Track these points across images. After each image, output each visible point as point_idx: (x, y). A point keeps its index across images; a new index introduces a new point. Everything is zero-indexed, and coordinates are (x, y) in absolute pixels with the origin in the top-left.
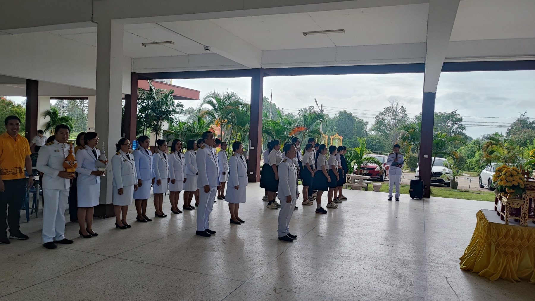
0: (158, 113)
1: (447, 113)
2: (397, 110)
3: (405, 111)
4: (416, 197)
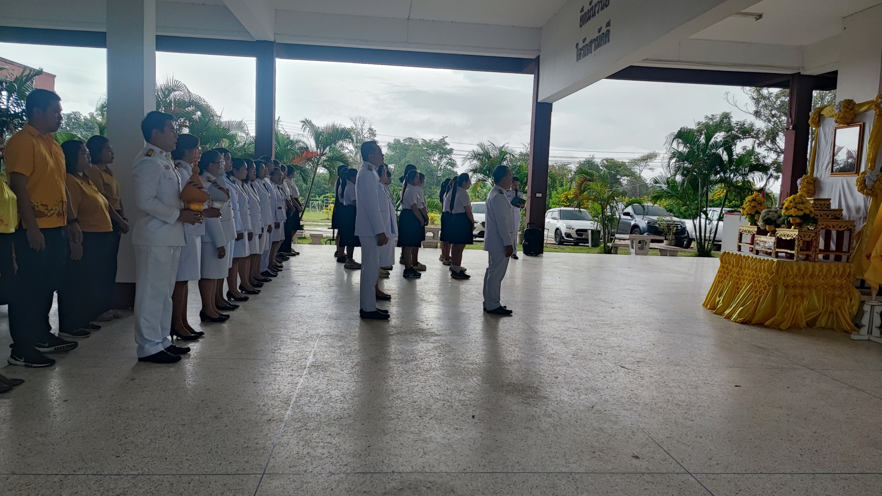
1: (433, 140)
2: (363, 134)
3: (374, 135)
4: (532, 252)
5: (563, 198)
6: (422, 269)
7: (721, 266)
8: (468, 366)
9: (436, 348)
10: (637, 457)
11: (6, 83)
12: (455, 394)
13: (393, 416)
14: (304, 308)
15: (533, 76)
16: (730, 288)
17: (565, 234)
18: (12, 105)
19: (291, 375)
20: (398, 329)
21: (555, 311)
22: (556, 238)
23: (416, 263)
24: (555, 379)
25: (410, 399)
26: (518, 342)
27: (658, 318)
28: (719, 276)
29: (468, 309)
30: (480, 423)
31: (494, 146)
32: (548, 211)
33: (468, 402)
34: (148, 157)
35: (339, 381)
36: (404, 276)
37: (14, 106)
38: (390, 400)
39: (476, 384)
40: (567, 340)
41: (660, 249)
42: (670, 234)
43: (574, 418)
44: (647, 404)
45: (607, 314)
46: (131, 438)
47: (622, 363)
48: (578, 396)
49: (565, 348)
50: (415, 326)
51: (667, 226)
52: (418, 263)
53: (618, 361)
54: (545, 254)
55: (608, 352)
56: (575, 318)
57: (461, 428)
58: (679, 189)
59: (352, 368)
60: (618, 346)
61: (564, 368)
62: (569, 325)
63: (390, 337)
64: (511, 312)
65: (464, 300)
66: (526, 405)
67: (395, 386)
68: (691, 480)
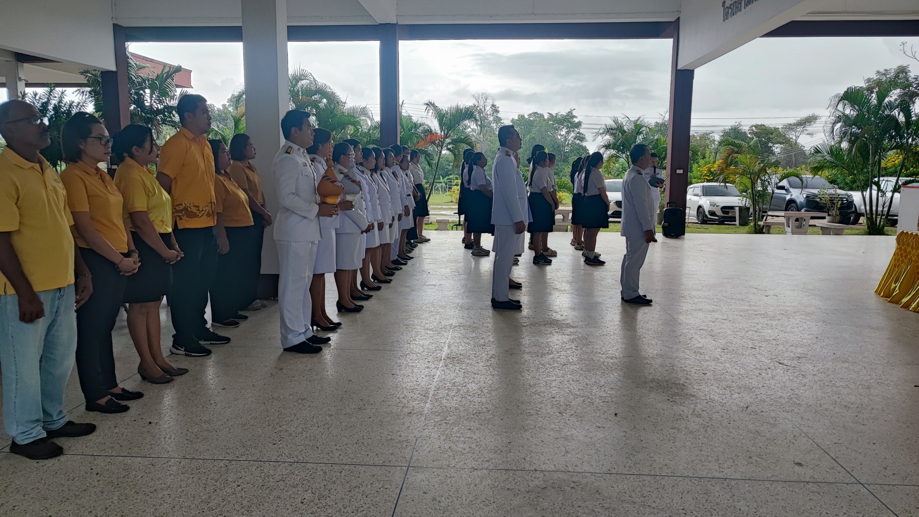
0: (147, 111)
1: (560, 114)
2: (486, 111)
3: (498, 112)
4: (672, 234)
5: (705, 172)
6: (552, 255)
7: (897, 248)
8: (608, 360)
9: (572, 341)
10: (800, 464)
11: (148, 81)
12: (595, 390)
13: (532, 412)
14: (436, 297)
15: (672, 40)
16: (908, 273)
17: (709, 212)
18: (155, 102)
19: (428, 367)
20: (532, 319)
21: (701, 300)
22: (698, 216)
23: (547, 249)
24: (703, 375)
25: (548, 394)
26: (660, 335)
27: (821, 308)
28: (895, 260)
29: (605, 298)
30: (623, 421)
31: (628, 119)
32: (689, 187)
33: (610, 399)
34: (287, 155)
35: (475, 374)
36: (534, 263)
37: (156, 103)
38: (528, 394)
39: (617, 380)
40: (715, 332)
41: (821, 227)
42: (834, 209)
43: (727, 419)
44: (810, 405)
45: (760, 303)
46: (284, 426)
47: (779, 358)
48: (730, 395)
49: (713, 342)
50: (548, 317)
51: (830, 200)
52: (549, 249)
53: (775, 357)
54: (687, 235)
55: (763, 346)
56: (724, 308)
57: (603, 426)
58: (845, 158)
59: (488, 361)
60: (774, 340)
61: (713, 363)
62: (716, 315)
63: (523, 328)
64: (651, 301)
65: (600, 289)
66: (672, 403)
67: (533, 381)
68: (862, 491)
